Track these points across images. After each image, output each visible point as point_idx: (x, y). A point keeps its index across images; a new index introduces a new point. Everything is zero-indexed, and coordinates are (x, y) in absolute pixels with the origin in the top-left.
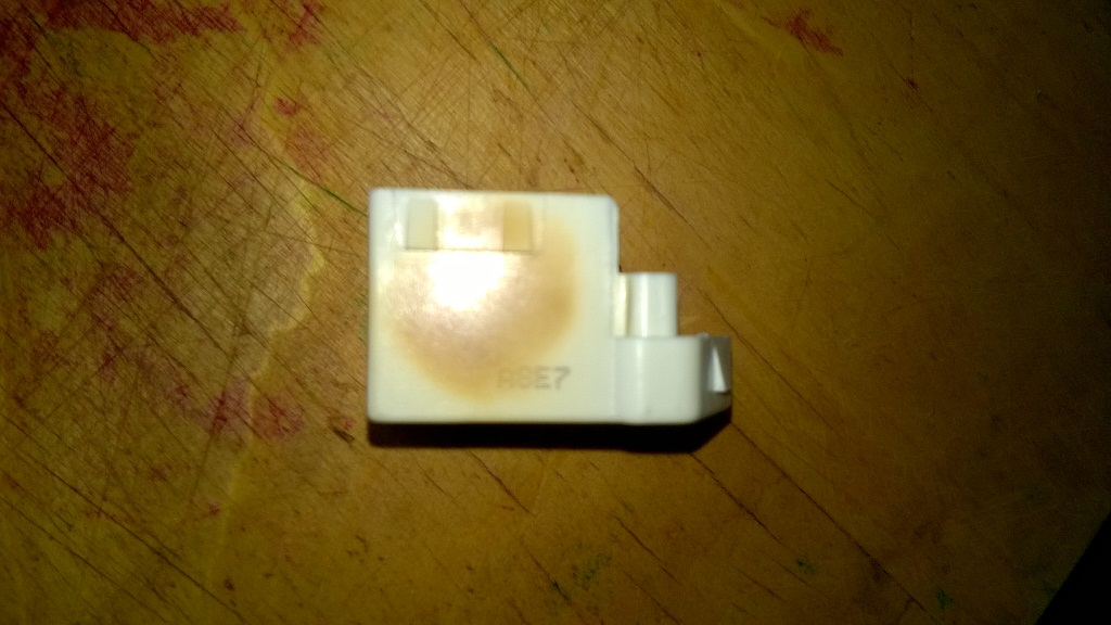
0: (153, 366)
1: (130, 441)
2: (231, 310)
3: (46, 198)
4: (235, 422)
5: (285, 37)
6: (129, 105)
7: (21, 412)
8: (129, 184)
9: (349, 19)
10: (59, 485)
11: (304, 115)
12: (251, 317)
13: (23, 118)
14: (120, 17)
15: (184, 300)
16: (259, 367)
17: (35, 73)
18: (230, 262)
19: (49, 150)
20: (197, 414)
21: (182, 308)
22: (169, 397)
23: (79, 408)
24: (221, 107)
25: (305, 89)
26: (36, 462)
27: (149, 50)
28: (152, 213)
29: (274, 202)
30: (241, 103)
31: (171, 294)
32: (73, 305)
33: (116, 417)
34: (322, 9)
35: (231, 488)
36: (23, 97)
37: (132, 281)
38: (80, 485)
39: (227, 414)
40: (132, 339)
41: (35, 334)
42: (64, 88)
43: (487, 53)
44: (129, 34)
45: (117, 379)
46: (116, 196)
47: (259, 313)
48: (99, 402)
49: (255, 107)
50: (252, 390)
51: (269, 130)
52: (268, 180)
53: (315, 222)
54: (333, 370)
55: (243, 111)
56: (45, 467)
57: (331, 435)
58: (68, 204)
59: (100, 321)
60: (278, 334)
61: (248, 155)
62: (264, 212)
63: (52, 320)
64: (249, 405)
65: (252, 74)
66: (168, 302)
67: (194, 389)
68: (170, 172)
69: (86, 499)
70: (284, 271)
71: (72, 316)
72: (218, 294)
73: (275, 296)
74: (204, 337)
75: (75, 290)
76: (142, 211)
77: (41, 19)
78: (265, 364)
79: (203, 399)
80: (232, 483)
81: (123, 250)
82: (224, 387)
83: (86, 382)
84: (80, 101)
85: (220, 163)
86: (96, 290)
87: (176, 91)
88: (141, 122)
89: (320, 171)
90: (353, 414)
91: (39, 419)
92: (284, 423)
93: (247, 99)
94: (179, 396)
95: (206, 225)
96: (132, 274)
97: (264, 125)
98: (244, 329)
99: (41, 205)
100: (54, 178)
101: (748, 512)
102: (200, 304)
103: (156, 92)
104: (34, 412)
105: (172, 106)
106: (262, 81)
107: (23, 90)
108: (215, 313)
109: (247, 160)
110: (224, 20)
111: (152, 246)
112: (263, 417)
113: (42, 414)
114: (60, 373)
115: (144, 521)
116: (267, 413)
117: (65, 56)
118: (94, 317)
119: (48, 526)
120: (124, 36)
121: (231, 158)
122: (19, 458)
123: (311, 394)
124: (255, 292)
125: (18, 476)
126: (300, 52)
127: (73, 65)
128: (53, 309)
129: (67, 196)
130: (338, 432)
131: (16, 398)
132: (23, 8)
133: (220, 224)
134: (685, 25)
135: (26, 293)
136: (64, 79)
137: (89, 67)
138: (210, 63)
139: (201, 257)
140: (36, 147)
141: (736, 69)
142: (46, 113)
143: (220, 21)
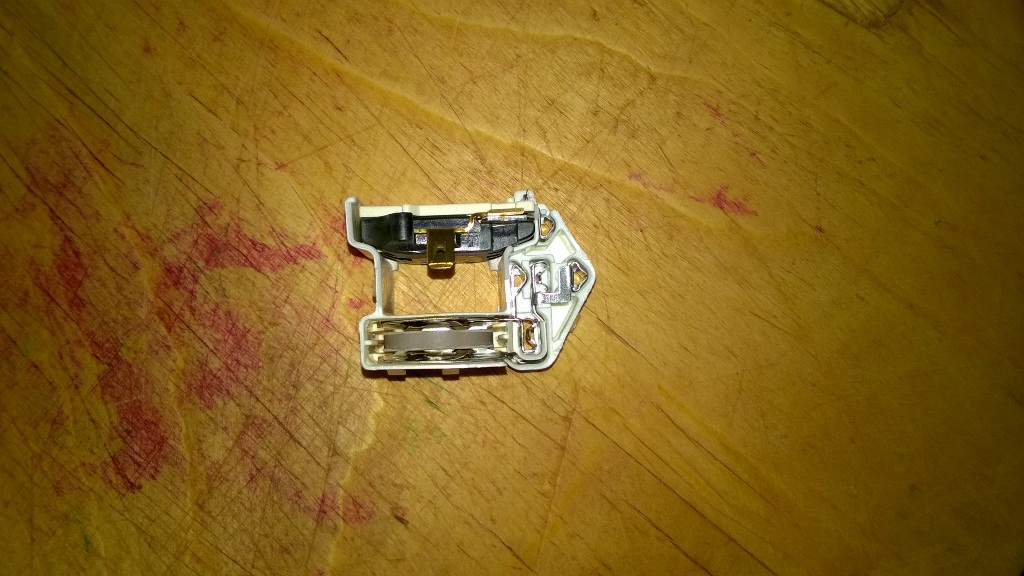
0: (279, 479)
1: (268, 529)
2: (326, 440)
3: (211, 377)
4: (332, 514)
5: (352, 258)
6: (258, 313)
7: (201, 514)
8: (261, 364)
10: (225, 558)
11: (366, 307)
12: (339, 444)
13: (194, 328)
14: (250, 259)
15: (296, 435)
16: (345, 477)
17: (200, 299)
18: (324, 408)
19: (211, 346)
20: (308, 509)
21: (296, 441)
22: (290, 499)
23: (236, 509)
24: (314, 308)
25: (366, 291)
26: (211, 545)
27: (268, 277)
28: (275, 380)
29: (350, 366)
30: (327, 305)
31: (289, 432)
32: (230, 443)
33: (258, 514)
35: (331, 558)
36: (193, 315)
37: (264, 425)
38: (238, 558)
39: (327, 509)
40: (266, 463)
41: (208, 463)
42: (217, 305)
44: (255, 268)
45: (258, 490)
46: (255, 374)
47: (343, 440)
48: (248, 505)
49: (335, 306)
50: (341, 492)
51: (344, 319)
52: (345, 353)
54: (392, 476)
55: (327, 309)
56: (216, 548)
57: (393, 520)
58: (224, 380)
59: (246, 452)
60: (356, 453)
61: (332, 338)
62: (344, 374)
63: (217, 454)
64: (340, 502)
65: (332, 285)
66: (287, 437)
67: (305, 493)
68: (285, 354)
70: (358, 412)
71: (229, 450)
72: (317, 430)
73: (353, 429)
74: (309, 458)
75: (231, 434)
76: (269, 381)
77: (201, 264)
78: (349, 474)
79: (311, 499)
80: (331, 554)
81: (259, 406)
82: (324, 491)
83: (240, 492)
84: (228, 313)
85: (316, 345)
86: (243, 433)
87: (286, 302)
88: (265, 323)
90: (407, 505)
91: (212, 517)
92: (363, 513)
93: (330, 301)
94: (296, 498)
95: (309, 386)
96: (265, 421)
97: (341, 317)
98: (335, 452)
99: (208, 381)
100: (215, 364)
102: (307, 437)
103: (274, 303)
104: (210, 512)
105: (285, 311)
106: (338, 288)
107: (193, 310)
108: (317, 443)
109: (331, 341)
110: (313, 252)
111: (276, 402)
112: (349, 510)
113: (213, 514)
114: (224, 488)
116: (351, 507)
117: (217, 286)
118: (243, 450)
120: (252, 270)
121: (322, 341)
122: (200, 542)
123: (379, 493)
124: (341, 427)
125: (200, 554)
126: (362, 267)
127: (223, 292)
128: (218, 447)
129: (224, 375)
130: (397, 518)
131: (198, 504)
132: (190, 258)
133: (317, 384)
134: (629, 211)
135: (202, 438)
136: (218, 301)
137: (233, 291)
138: (306, 281)
139: (306, 407)
140: (202, 345)
141: (671, 237)
142: (208, 324)
143: (311, 253)
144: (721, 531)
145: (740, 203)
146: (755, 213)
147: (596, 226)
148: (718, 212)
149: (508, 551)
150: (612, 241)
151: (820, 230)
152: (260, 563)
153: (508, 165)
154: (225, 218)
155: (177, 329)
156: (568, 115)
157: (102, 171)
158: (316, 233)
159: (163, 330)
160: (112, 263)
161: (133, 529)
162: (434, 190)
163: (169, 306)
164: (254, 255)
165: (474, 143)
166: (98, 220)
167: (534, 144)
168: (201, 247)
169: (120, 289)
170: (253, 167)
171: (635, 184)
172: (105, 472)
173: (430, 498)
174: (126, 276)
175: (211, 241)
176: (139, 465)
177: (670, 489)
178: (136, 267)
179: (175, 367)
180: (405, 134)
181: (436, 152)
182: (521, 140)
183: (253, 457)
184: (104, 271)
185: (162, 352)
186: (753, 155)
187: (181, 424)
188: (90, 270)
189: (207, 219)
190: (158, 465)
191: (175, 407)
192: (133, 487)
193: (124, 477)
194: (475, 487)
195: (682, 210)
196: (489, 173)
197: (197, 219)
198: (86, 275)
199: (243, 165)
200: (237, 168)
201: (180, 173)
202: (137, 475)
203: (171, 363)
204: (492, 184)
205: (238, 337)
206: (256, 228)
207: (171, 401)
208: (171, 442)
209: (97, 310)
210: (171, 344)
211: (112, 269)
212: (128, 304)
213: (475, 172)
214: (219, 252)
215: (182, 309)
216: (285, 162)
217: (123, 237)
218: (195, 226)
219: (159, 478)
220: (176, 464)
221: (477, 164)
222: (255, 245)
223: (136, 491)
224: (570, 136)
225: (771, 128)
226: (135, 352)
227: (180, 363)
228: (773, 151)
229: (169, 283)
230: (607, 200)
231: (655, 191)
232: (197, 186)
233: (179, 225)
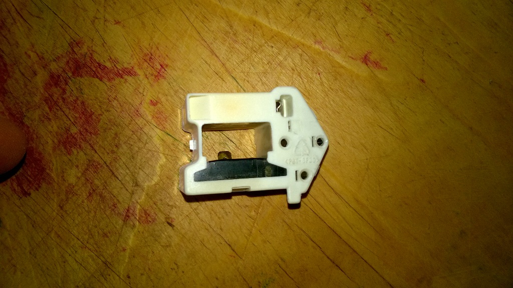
0: (105, 196)
1: (97, 223)
2: (132, 177)
3: (71, 137)
4: (132, 218)
5: (153, 77)
6: (99, 103)
7: (61, 211)
8: (99, 132)
9: (176, 68)
10: (73, 236)
11: (159, 105)
12: (139, 180)
13: (64, 110)
14: (96, 73)
15: (116, 173)
16: (141, 198)
17: (68, 94)
18: (132, 160)
19: (72, 120)
20: (119, 214)
21: (115, 176)
22: (110, 208)
23: (80, 210)
24: (130, 103)
25: (160, 96)
26: (66, 229)
27: (106, 84)
28: (106, 143)
29: (148, 138)
30: (137, 102)
31: (112, 171)
32: (80, 175)
33: (92, 214)
34: (167, 66)
35: (130, 242)
36: (64, 102)
37: (99, 166)
38: (80, 237)
39: (130, 215)
40: (98, 187)
41: (67, 184)
42: (78, 99)
43: (229, 78)
44: (99, 79)
45: (93, 201)
46: (94, 137)
47: (141, 178)
48: (87, 209)
49: (142, 103)
50: (139, 207)
51: (147, 111)
52: (146, 129)
53: (163, 145)
54: (167, 200)
55: (138, 105)
56: (69, 231)
57: (166, 224)
58: (78, 139)
59: (88, 180)
60: (148, 186)
61: (140, 121)
62: (144, 142)
63: (72, 180)
64: (137, 212)
65: (142, 92)
66: (110, 174)
67: (119, 205)
68: (112, 128)
69: (82, 242)
70: (150, 163)
71: (78, 178)
72: (128, 171)
73: (147, 172)
74: (122, 186)
75: (80, 169)
76: (103, 142)
77: (70, 74)
78: (143, 197)
79: (121, 209)
80: (131, 239)
81: (96, 155)
82: (129, 205)
83: (83, 202)
84: (83, 103)
85: (130, 124)
86: (87, 169)
87: (115, 99)
88: (103, 110)
89: (165, 126)
90: (174, 217)
91: (67, 214)
92: (149, 219)
93: (140, 100)
94: (113, 208)
95: (124, 146)
96: (99, 164)
97: (145, 110)
98: (136, 184)
99: (70, 140)
100: (74, 130)
101: (337, 265)
102: (121, 175)
103: (108, 99)
104: (66, 211)
105: (113, 104)
106: (145, 94)
107: (64, 99)
108: (127, 178)
109: (139, 123)
110: (132, 72)
111: (106, 154)
112: (142, 217)
113: (68, 212)
114: (74, 198)
115: (100, 252)
116: (144, 215)
117: (78, 87)
118: (87, 179)
119: (69, 251)
120: (97, 80)
121: (133, 122)
122: (60, 227)
123: (159, 209)
124: (141, 171)
125: (59, 233)
126: (158, 82)
127: (80, 90)
128: (72, 176)
129: (78, 136)
130: (168, 223)
131: (60, 206)
132: (64, 71)
133: (129, 146)
134: (313, 63)
135: (64, 170)
136: (77, 95)
137: (86, 91)
138: (126, 88)
139: (122, 159)
140: (68, 119)
141: (336, 79)
142: (71, 108)
143: (130, 72)
144: (349, 246)
145: (377, 62)
146: (386, 69)
147: (293, 69)
148: (364, 66)
149: (228, 247)
150: (302, 79)
151: (423, 81)
152: (91, 241)
153: (246, 31)
154: (84, 50)
155: (55, 110)
156: (283, 5)
157: (21, 20)
158: (134, 62)
159: (47, 109)
160: (23, 71)
161: (25, 217)
162: (203, 42)
163: (51, 96)
164: (100, 71)
165: (227, 17)
166: (17, 47)
167: (261, 20)
168: (70, 65)
169: (26, 86)
170: (102, 21)
171: (317, 47)
172: (12, 184)
173: (187, 214)
174: (30, 78)
175: (76, 62)
176: (30, 182)
177: (323, 220)
178: (35, 74)
179: (52, 131)
180: (188, 9)
181: (205, 20)
182: (254, 17)
183: (91, 183)
184: (18, 75)
185: (46, 122)
186: (388, 35)
187: (55, 162)
188: (11, 73)
189: (75, 50)
190: (39, 182)
191: (51, 152)
192: (26, 194)
193: (22, 188)
194: (213, 210)
195: (344, 64)
196: (235, 34)
197: (70, 49)
198: (9, 77)
199: (96, 21)
200: (93, 22)
201: (62, 23)
202: (29, 187)
203: (50, 127)
204: (236, 41)
205: (88, 117)
206: (101, 57)
207: (49, 149)
208: (48, 171)
209: (13, 96)
210: (51, 117)
211: (23, 74)
212: (30, 94)
213: (227, 33)
214: (80, 69)
215: (58, 99)
216: (120, 21)
217: (29, 57)
218: (68, 53)
219: (40, 190)
220: (50, 183)
221: (228, 28)
222: (100, 66)
223: (28, 196)
224: (282, 17)
225: (400, 20)
226: (32, 121)
227: (55, 128)
228: (399, 33)
229: (52, 84)
230: (301, 55)
231: (329, 52)
232: (71, 31)
233: (59, 52)
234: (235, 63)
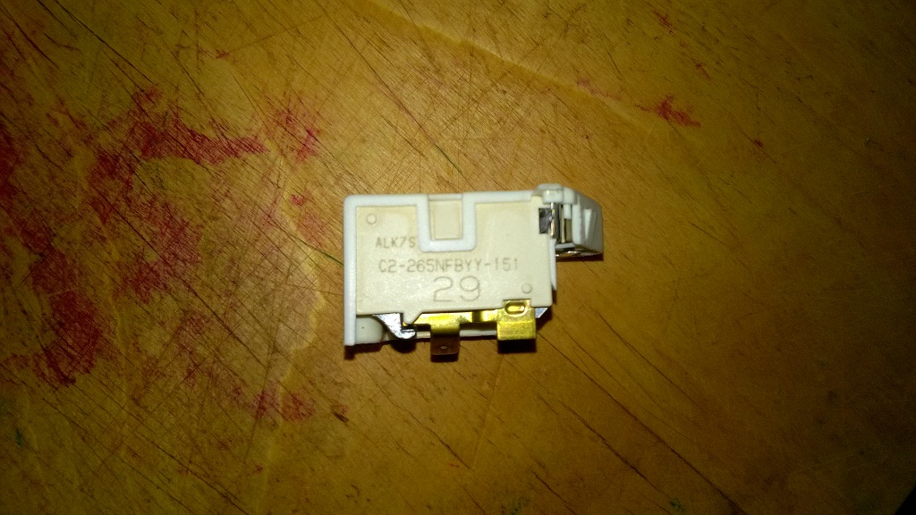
0: (218, 375)
1: (205, 424)
2: (266, 337)
3: (148, 271)
4: (271, 410)
5: (295, 153)
6: (197, 206)
7: (137, 408)
8: (199, 258)
9: (337, 137)
10: (162, 453)
11: (309, 204)
12: (279, 341)
13: (130, 219)
14: (188, 149)
15: (236, 332)
16: (285, 374)
17: (136, 190)
18: (265, 306)
19: (148, 239)
20: (247, 406)
21: (235, 337)
22: (228, 396)
23: (173, 404)
24: (255, 204)
25: (309, 187)
26: (148, 439)
27: (207, 169)
28: (214, 276)
29: (292, 264)
30: (268, 201)
31: (228, 328)
32: (167, 339)
33: (197, 409)
34: (318, 132)
35: (270, 454)
36: (129, 206)
37: (203, 321)
38: (175, 453)
39: (267, 406)
40: (205, 359)
41: (145, 358)
42: (155, 197)
43: (432, 151)
44: (194, 160)
45: (196, 386)
46: (192, 267)
47: (284, 338)
48: (185, 400)
49: (277, 202)
50: (281, 390)
51: (287, 216)
52: (287, 250)
53: (319, 276)
54: (333, 375)
55: (269, 205)
56: (153, 442)
57: (333, 417)
58: (161, 274)
59: (184, 348)
60: (296, 351)
61: (274, 234)
62: (285, 271)
63: (154, 349)
64: (279, 399)
65: (274, 180)
66: (226, 334)
67: (244, 390)
68: (225, 249)
69: (178, 462)
70: (299, 310)
71: (166, 345)
72: (258, 327)
73: (294, 327)
74: (248, 355)
75: (168, 329)
76: (208, 276)
77: (138, 153)
78: (289, 372)
79: (250, 396)
80: (271, 451)
81: (197, 301)
82: (264, 387)
83: (177, 388)
84: (166, 206)
85: (256, 241)
86: (181, 328)
87: (226, 196)
88: (204, 217)
89: (321, 241)
90: (347, 403)
91: (148, 412)
92: (302, 410)
93: (272, 197)
94: (235, 395)
95: (250, 283)
96: (203, 317)
97: (284, 213)
98: (275, 349)
99: (145, 275)
100: (152, 257)
101: (632, 467)
102: (246, 334)
103: (213, 197)
104: (145, 408)
105: (224, 205)
106: (281, 184)
107: (128, 201)
108: (256, 339)
109: (273, 238)
110: (255, 145)
111: (215, 298)
112: (289, 407)
113: (150, 409)
114: (160, 383)
115: (215, 476)
116: (291, 404)
117: (154, 177)
118: (181, 345)
119: (156, 480)
120: (190, 161)
121: (263, 237)
122: (136, 437)
123: (320, 391)
124: (281, 325)
125: (136, 449)
126: (305, 163)
127: (160, 183)
128: (154, 342)
129: (160, 268)
130: (337, 415)
131: (133, 399)
132: (125, 147)
133: (257, 281)
134: (576, 117)
135: (138, 332)
136: (155, 193)
137: (170, 183)
138: (247, 174)
139: (246, 304)
140: (139, 237)
141: (616, 145)
142: (144, 216)
143: (252, 147)
144: (652, 432)
145: (684, 114)
146: (698, 124)
147: (542, 131)
148: (661, 121)
149: (446, 449)
150: (558, 147)
151: (759, 144)
152: (197, 459)
153: (457, 65)
154: (162, 107)
155: (113, 221)
156: (519, 16)
157: (36, 54)
158: (257, 126)
159: (98, 221)
160: (45, 150)
161: (67, 423)
162: (381, 87)
163: (104, 195)
164: (193, 146)
165: (423, 40)
166: (30, 104)
167: (483, 44)
168: (137, 136)
169: (52, 177)
170: (193, 54)
171: (582, 89)
172: (37, 365)
173: (371, 396)
174: (59, 163)
175: (148, 129)
176: (72, 357)
177: (604, 391)
178: (69, 154)
179: (110, 259)
180: (353, 28)
181: (384, 48)
182: (471, 40)
183: (191, 353)
184: (35, 158)
185: (96, 244)
186: (699, 66)
187: (117, 318)
188: (22, 156)
189: (145, 107)
190: (91, 358)
191: (110, 300)
192: (67, 380)
193: (57, 370)
194: (415, 388)
195: (627, 117)
196: (437, 72)
197: (134, 107)
198: (18, 162)
199: (182, 52)
200: (176, 55)
201: (116, 58)
202: (70, 368)
203: (106, 255)
204: (440, 84)
205: (177, 230)
206: (195, 118)
207: (106, 293)
208: (105, 335)
209: (28, 198)
210: (105, 235)
211: (45, 156)
212: (61, 193)
213: (423, 70)
214: (157, 142)
215: (117, 200)
216: (227, 51)
217: (56, 122)
218: (132, 114)
219: (93, 372)
220: (111, 357)
221: (425, 61)
222: (194, 136)
223: (70, 385)
224: (520, 38)
225: (718, 41)
226: (69, 243)
227: (116, 256)
228: (717, 63)
229: (104, 172)
230: (555, 106)
231: (601, 98)
232: (134, 72)
233: (114, 111)
234: (441, 123)
